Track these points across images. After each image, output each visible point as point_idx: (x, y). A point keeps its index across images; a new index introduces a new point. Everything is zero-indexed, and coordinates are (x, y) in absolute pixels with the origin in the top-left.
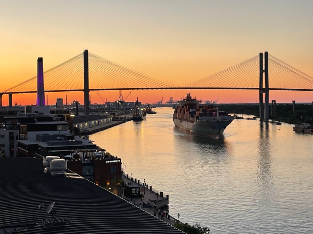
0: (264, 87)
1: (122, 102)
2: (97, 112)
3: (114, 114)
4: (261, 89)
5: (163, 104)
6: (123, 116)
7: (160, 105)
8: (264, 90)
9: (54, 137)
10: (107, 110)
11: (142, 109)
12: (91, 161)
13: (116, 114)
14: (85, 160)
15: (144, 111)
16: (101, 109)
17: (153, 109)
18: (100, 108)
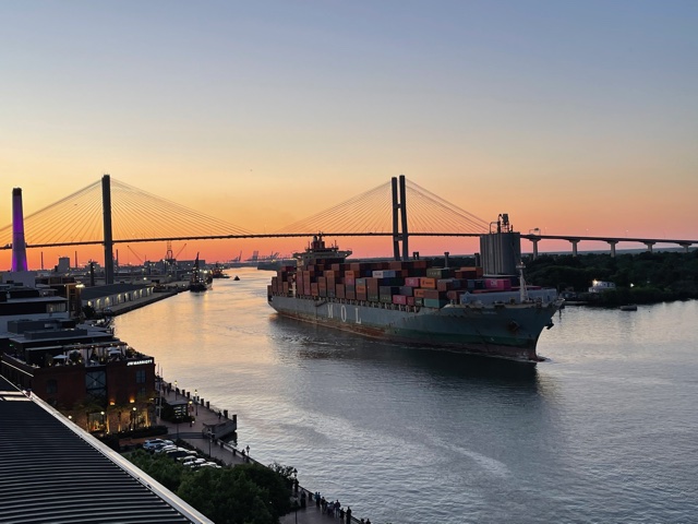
0: (400, 231)
1: (171, 261)
2: (128, 279)
3: (158, 282)
4: (395, 234)
5: (242, 261)
6: (173, 284)
7: (236, 264)
8: (400, 236)
9: (40, 324)
10: (145, 275)
11: (206, 272)
12: (101, 363)
13: (162, 281)
14: (90, 363)
15: (208, 274)
16: (136, 274)
17: (224, 272)
18: (134, 272)
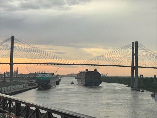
0: (135, 65)
